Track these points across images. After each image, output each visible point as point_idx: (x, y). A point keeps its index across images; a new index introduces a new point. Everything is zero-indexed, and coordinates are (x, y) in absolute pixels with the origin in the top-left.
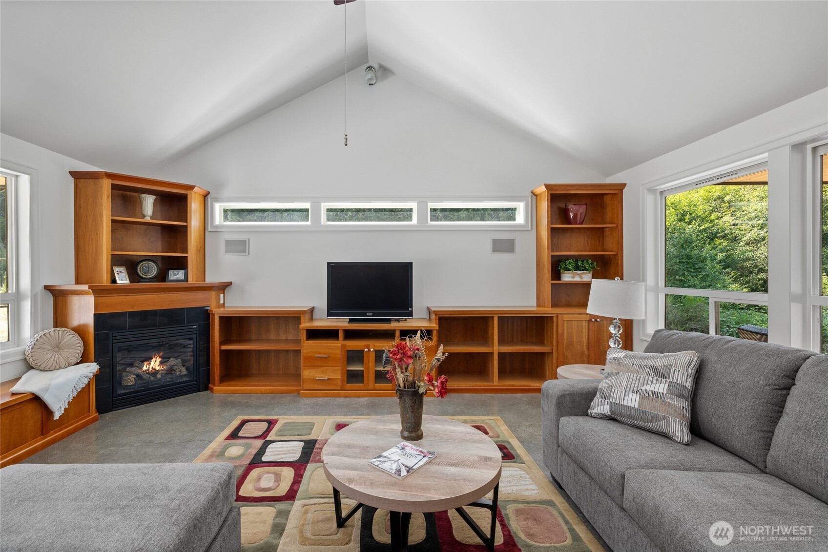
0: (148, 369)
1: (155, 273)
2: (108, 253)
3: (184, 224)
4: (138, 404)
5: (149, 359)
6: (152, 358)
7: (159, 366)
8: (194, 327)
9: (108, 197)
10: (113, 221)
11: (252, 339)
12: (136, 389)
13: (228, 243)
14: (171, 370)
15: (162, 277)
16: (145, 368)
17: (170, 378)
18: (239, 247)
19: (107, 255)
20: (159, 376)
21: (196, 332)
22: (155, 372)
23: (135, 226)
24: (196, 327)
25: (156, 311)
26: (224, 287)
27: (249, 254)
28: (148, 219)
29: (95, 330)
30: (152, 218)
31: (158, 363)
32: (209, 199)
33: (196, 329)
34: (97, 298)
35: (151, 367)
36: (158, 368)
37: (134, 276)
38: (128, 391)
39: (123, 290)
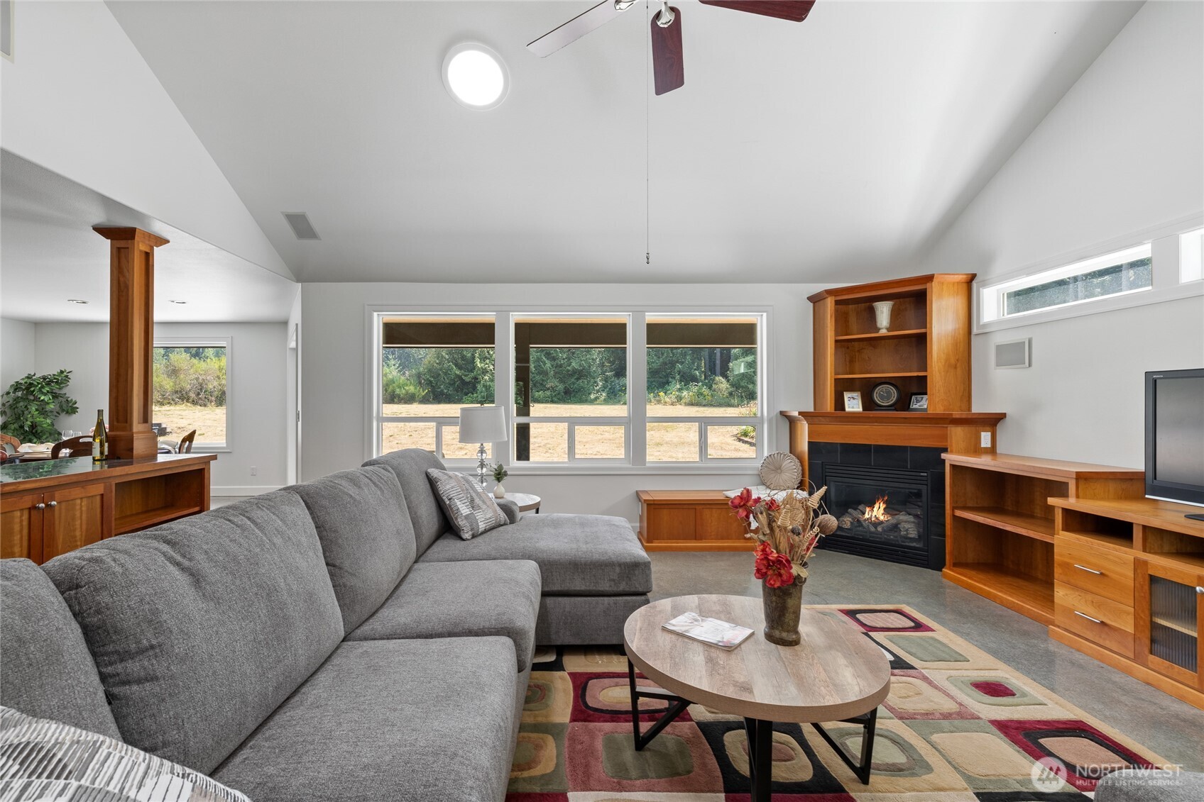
0: (871, 518)
1: (895, 399)
2: (831, 377)
3: (923, 331)
4: (851, 553)
5: (872, 505)
6: (875, 503)
7: (883, 514)
8: (922, 474)
9: (831, 316)
10: (836, 341)
11: (1035, 515)
12: (853, 535)
13: (1000, 348)
14: (895, 527)
15: (903, 404)
16: (867, 516)
17: (895, 537)
18: (1016, 354)
19: (831, 379)
20: (879, 529)
21: (925, 482)
22: (878, 523)
23: (883, 342)
24: (926, 474)
25: (870, 446)
26: (993, 421)
27: (1030, 365)
28: (883, 332)
29: (810, 458)
30: (889, 330)
31: (882, 511)
32: (974, 284)
33: (925, 479)
34: (811, 426)
35: (873, 516)
36: (882, 518)
37: (869, 404)
38: (844, 534)
39: (854, 418)
